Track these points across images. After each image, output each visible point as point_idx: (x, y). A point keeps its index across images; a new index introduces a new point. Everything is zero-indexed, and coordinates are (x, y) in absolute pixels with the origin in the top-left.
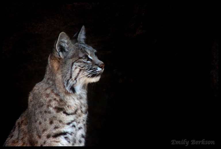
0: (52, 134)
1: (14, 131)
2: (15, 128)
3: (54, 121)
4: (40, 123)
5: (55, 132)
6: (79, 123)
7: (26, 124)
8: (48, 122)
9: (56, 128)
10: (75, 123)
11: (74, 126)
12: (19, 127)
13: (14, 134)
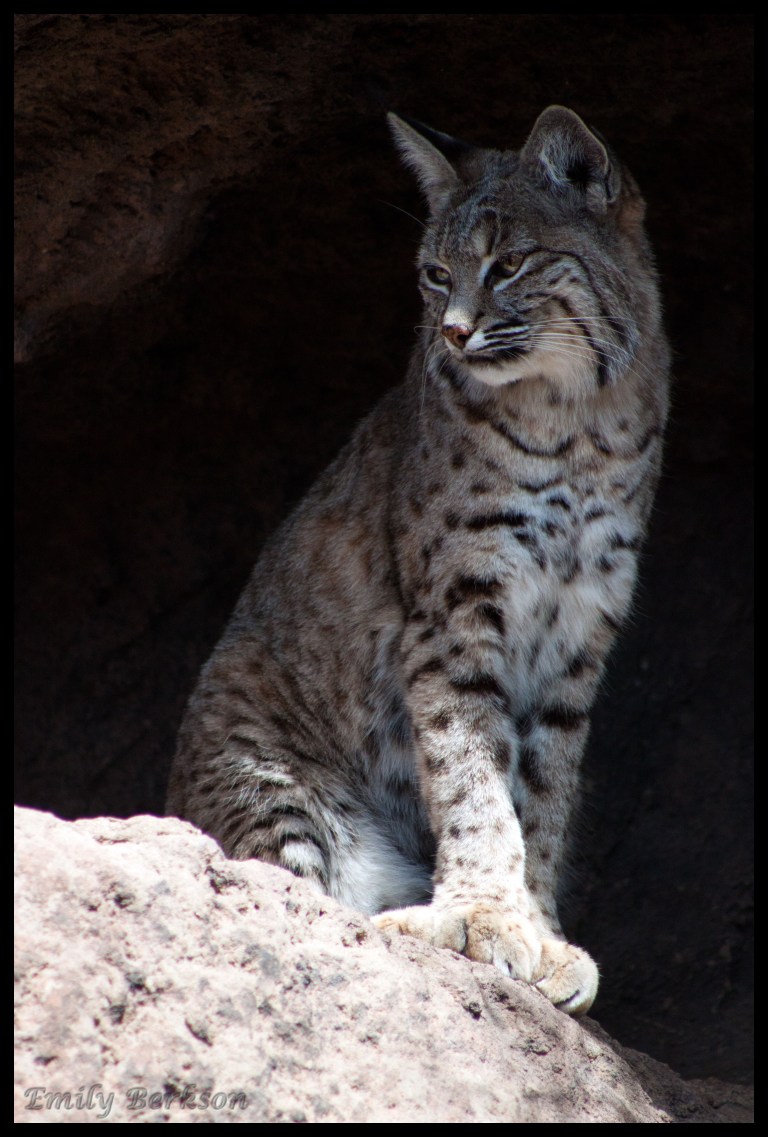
0: (466, 516)
1: (340, 467)
2: (348, 454)
3: (470, 461)
4: (426, 455)
5: (475, 505)
6: (590, 492)
7: (385, 444)
8: (446, 457)
9: (479, 489)
10: (564, 490)
11: (564, 504)
12: (363, 451)
13: (337, 481)
